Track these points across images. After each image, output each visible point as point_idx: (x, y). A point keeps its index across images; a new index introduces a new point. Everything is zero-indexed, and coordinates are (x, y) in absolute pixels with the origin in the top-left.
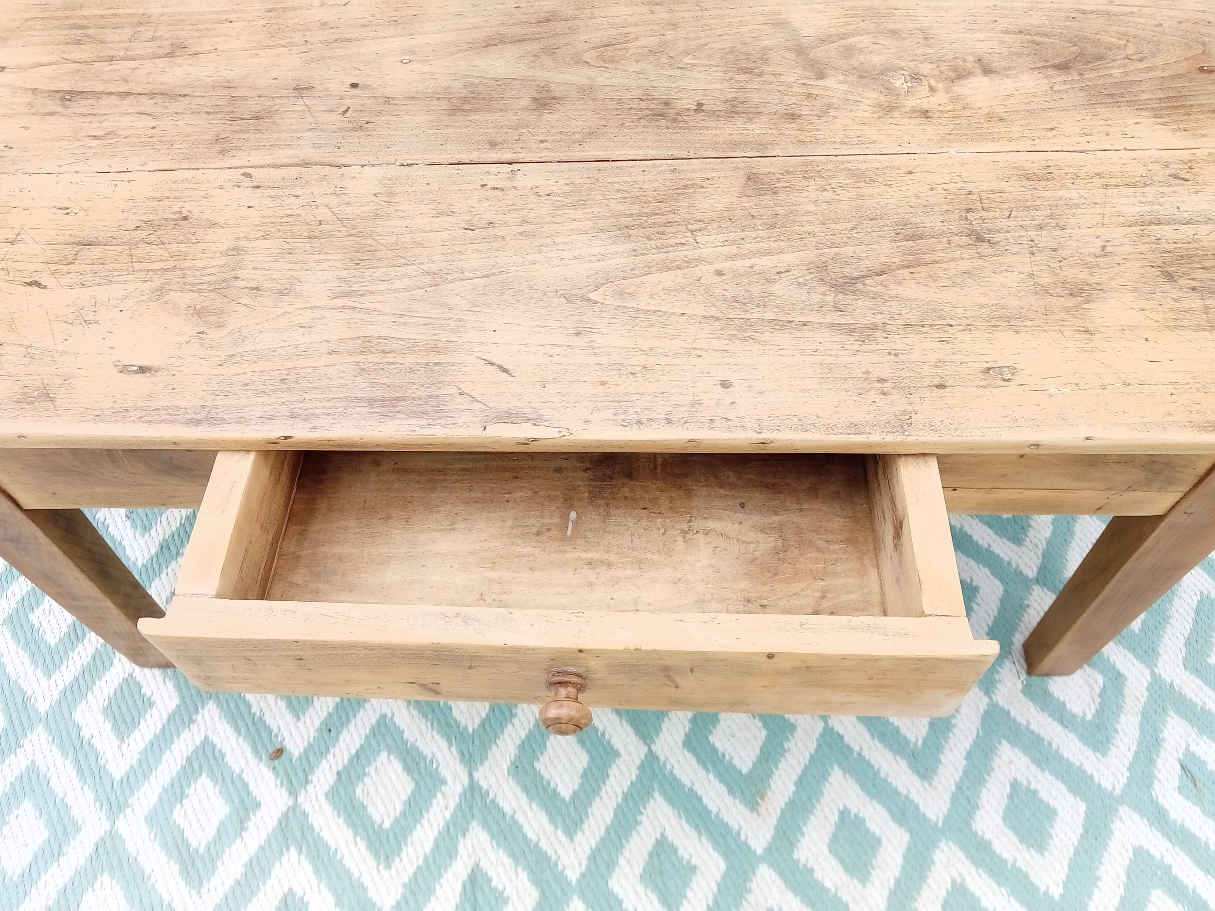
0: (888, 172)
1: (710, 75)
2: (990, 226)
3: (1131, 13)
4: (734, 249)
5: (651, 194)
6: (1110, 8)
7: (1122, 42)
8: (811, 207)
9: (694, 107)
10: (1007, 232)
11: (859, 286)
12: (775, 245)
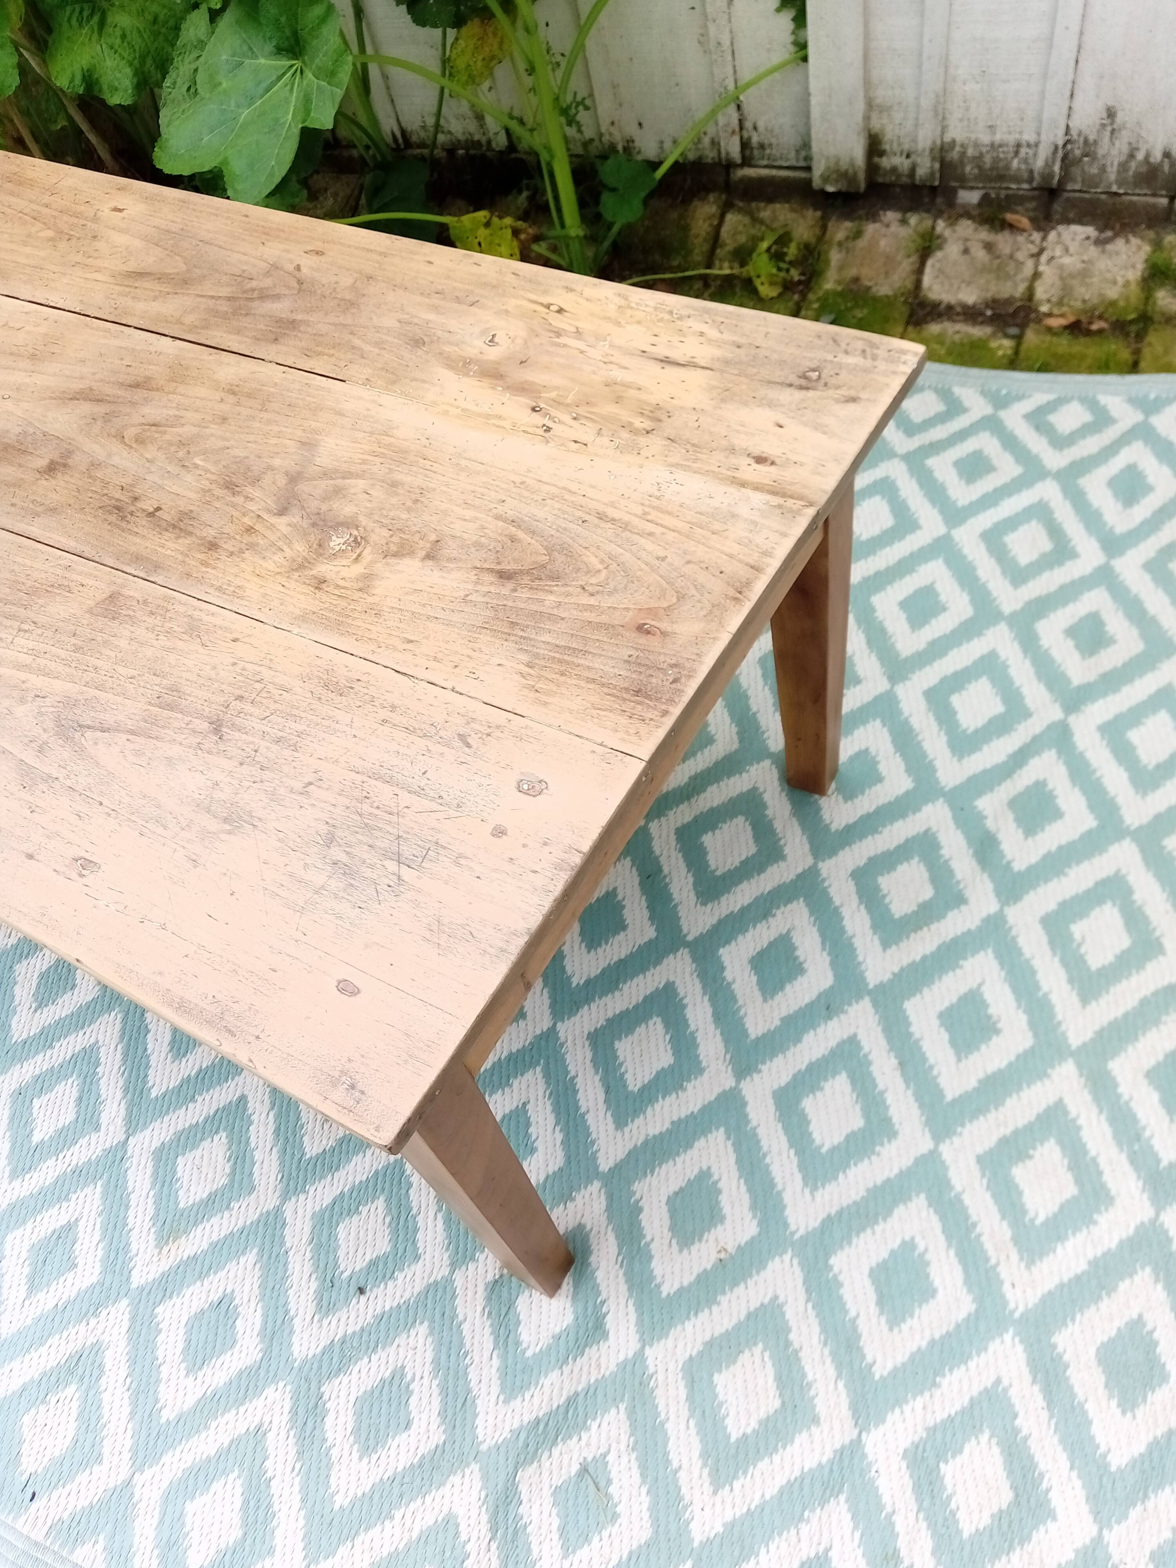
0: (220, 632)
1: (198, 481)
2: (238, 721)
3: (651, 534)
4: (28, 659)
5: (29, 583)
6: (635, 521)
7: (601, 567)
8: (123, 643)
9: (151, 510)
10: (246, 733)
11: (77, 735)
12: (60, 668)
